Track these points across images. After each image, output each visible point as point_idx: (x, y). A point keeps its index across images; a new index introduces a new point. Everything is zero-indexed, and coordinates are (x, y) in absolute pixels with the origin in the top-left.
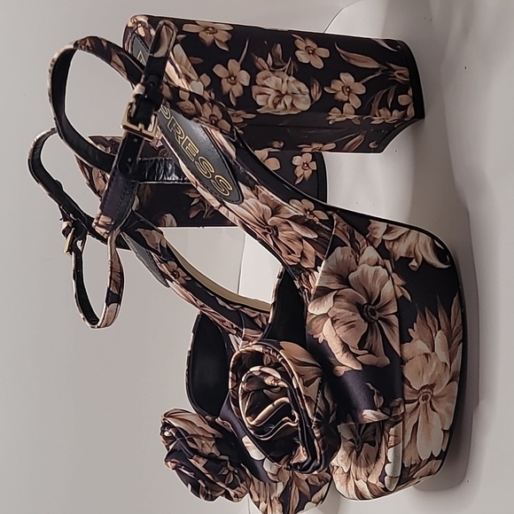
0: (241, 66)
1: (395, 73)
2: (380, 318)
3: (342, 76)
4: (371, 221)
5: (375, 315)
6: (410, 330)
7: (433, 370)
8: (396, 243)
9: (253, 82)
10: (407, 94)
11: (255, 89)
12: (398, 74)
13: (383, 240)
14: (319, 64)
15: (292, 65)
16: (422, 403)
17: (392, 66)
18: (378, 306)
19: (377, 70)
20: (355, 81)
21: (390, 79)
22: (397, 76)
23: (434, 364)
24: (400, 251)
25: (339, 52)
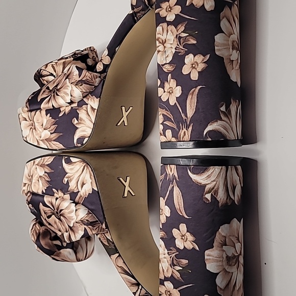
0: (178, 14)
1: (185, 130)
2: (51, 96)
3: (179, 88)
4: (99, 99)
6: (49, 114)
8: (86, 112)
9: (169, 23)
10: (172, 137)
11: (165, 25)
12: (185, 132)
13: (87, 104)
14: (185, 71)
15: (182, 51)
16: (31, 123)
17: (190, 128)
18: (55, 95)
19: (186, 116)
20: (177, 98)
21: (181, 125)
22: (183, 131)
23: (40, 130)
24: (82, 114)
25: (196, 87)
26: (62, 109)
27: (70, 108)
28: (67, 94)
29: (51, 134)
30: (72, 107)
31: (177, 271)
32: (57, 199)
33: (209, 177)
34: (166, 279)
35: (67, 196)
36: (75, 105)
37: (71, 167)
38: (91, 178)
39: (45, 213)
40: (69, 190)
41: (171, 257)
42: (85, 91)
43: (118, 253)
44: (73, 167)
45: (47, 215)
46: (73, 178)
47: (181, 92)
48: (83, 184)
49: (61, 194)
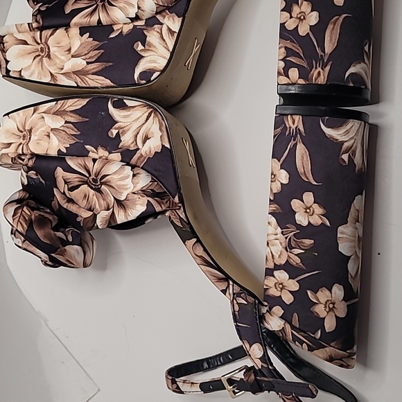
1: (319, 69)
2: (98, 5)
3: (315, 14)
4: (181, 19)
5: (101, 2)
6: (88, 34)
7: (59, 56)
8: (159, 35)
10: (299, 78)
12: (319, 72)
13: (162, 24)
16: (39, 47)
17: (328, 68)
18: (106, 4)
19: (323, 51)
20: (310, 26)
21: (314, 62)
22: (317, 71)
23: (63, 58)
24: (152, 37)
25: (340, 15)
26: (115, 27)
27: (131, 26)
28: (132, 5)
29: (88, 63)
30: (134, 26)
31: (296, 255)
32: (94, 160)
33: (347, 132)
34: (277, 267)
35: (116, 156)
36: (140, 23)
37: (124, 113)
38: (160, 129)
39: (66, 183)
40: (120, 146)
41: (286, 238)
42: (161, 4)
43: (196, 237)
44: (129, 113)
45: (70, 186)
46: (128, 130)
47: (318, 19)
48: (146, 138)
49: (102, 152)
